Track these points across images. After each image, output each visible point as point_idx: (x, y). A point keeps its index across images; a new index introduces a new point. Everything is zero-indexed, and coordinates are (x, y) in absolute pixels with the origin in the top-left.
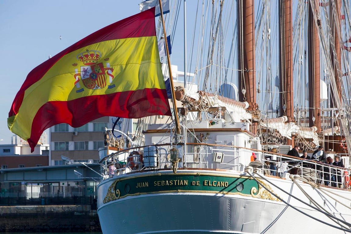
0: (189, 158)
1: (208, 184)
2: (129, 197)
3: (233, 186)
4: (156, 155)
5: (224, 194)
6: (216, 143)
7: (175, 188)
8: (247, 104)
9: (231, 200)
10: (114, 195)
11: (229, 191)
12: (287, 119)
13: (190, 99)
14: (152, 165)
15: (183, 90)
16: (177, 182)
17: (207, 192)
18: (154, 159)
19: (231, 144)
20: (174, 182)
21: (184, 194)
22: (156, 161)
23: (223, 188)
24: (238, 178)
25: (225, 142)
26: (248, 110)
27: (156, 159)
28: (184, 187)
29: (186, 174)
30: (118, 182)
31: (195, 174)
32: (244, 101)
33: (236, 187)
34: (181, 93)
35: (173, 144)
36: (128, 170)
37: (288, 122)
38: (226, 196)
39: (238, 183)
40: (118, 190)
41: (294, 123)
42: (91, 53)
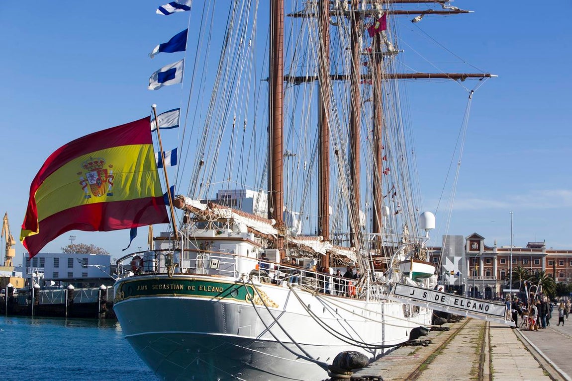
0: (186, 264)
1: (203, 289)
2: (131, 299)
3: (228, 292)
4: (154, 260)
5: (220, 299)
6: (219, 251)
7: (171, 292)
8: (274, 222)
9: (225, 305)
10: (120, 296)
11: (224, 297)
12: (322, 239)
13: (192, 208)
14: (151, 270)
15: (183, 199)
16: (173, 286)
17: (202, 297)
18: (152, 264)
19: (233, 252)
20: (170, 286)
21: (180, 298)
22: (154, 265)
23: (218, 294)
24: (234, 285)
25: (228, 250)
26: (274, 226)
27: (154, 263)
28: (180, 292)
29: (182, 278)
30: (123, 284)
31: (191, 279)
32: (272, 218)
33: (230, 293)
34: (181, 201)
35: (171, 250)
36: (131, 274)
37: (323, 241)
38: (221, 301)
39: (233, 290)
40: (123, 292)
41: (328, 242)
42: (95, 160)
